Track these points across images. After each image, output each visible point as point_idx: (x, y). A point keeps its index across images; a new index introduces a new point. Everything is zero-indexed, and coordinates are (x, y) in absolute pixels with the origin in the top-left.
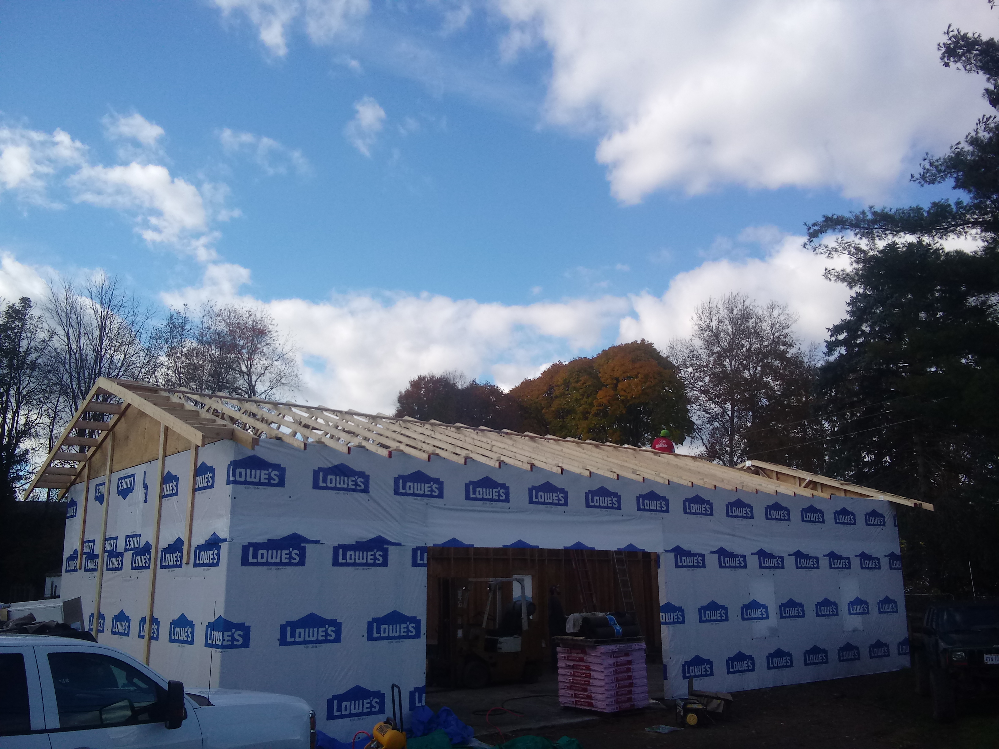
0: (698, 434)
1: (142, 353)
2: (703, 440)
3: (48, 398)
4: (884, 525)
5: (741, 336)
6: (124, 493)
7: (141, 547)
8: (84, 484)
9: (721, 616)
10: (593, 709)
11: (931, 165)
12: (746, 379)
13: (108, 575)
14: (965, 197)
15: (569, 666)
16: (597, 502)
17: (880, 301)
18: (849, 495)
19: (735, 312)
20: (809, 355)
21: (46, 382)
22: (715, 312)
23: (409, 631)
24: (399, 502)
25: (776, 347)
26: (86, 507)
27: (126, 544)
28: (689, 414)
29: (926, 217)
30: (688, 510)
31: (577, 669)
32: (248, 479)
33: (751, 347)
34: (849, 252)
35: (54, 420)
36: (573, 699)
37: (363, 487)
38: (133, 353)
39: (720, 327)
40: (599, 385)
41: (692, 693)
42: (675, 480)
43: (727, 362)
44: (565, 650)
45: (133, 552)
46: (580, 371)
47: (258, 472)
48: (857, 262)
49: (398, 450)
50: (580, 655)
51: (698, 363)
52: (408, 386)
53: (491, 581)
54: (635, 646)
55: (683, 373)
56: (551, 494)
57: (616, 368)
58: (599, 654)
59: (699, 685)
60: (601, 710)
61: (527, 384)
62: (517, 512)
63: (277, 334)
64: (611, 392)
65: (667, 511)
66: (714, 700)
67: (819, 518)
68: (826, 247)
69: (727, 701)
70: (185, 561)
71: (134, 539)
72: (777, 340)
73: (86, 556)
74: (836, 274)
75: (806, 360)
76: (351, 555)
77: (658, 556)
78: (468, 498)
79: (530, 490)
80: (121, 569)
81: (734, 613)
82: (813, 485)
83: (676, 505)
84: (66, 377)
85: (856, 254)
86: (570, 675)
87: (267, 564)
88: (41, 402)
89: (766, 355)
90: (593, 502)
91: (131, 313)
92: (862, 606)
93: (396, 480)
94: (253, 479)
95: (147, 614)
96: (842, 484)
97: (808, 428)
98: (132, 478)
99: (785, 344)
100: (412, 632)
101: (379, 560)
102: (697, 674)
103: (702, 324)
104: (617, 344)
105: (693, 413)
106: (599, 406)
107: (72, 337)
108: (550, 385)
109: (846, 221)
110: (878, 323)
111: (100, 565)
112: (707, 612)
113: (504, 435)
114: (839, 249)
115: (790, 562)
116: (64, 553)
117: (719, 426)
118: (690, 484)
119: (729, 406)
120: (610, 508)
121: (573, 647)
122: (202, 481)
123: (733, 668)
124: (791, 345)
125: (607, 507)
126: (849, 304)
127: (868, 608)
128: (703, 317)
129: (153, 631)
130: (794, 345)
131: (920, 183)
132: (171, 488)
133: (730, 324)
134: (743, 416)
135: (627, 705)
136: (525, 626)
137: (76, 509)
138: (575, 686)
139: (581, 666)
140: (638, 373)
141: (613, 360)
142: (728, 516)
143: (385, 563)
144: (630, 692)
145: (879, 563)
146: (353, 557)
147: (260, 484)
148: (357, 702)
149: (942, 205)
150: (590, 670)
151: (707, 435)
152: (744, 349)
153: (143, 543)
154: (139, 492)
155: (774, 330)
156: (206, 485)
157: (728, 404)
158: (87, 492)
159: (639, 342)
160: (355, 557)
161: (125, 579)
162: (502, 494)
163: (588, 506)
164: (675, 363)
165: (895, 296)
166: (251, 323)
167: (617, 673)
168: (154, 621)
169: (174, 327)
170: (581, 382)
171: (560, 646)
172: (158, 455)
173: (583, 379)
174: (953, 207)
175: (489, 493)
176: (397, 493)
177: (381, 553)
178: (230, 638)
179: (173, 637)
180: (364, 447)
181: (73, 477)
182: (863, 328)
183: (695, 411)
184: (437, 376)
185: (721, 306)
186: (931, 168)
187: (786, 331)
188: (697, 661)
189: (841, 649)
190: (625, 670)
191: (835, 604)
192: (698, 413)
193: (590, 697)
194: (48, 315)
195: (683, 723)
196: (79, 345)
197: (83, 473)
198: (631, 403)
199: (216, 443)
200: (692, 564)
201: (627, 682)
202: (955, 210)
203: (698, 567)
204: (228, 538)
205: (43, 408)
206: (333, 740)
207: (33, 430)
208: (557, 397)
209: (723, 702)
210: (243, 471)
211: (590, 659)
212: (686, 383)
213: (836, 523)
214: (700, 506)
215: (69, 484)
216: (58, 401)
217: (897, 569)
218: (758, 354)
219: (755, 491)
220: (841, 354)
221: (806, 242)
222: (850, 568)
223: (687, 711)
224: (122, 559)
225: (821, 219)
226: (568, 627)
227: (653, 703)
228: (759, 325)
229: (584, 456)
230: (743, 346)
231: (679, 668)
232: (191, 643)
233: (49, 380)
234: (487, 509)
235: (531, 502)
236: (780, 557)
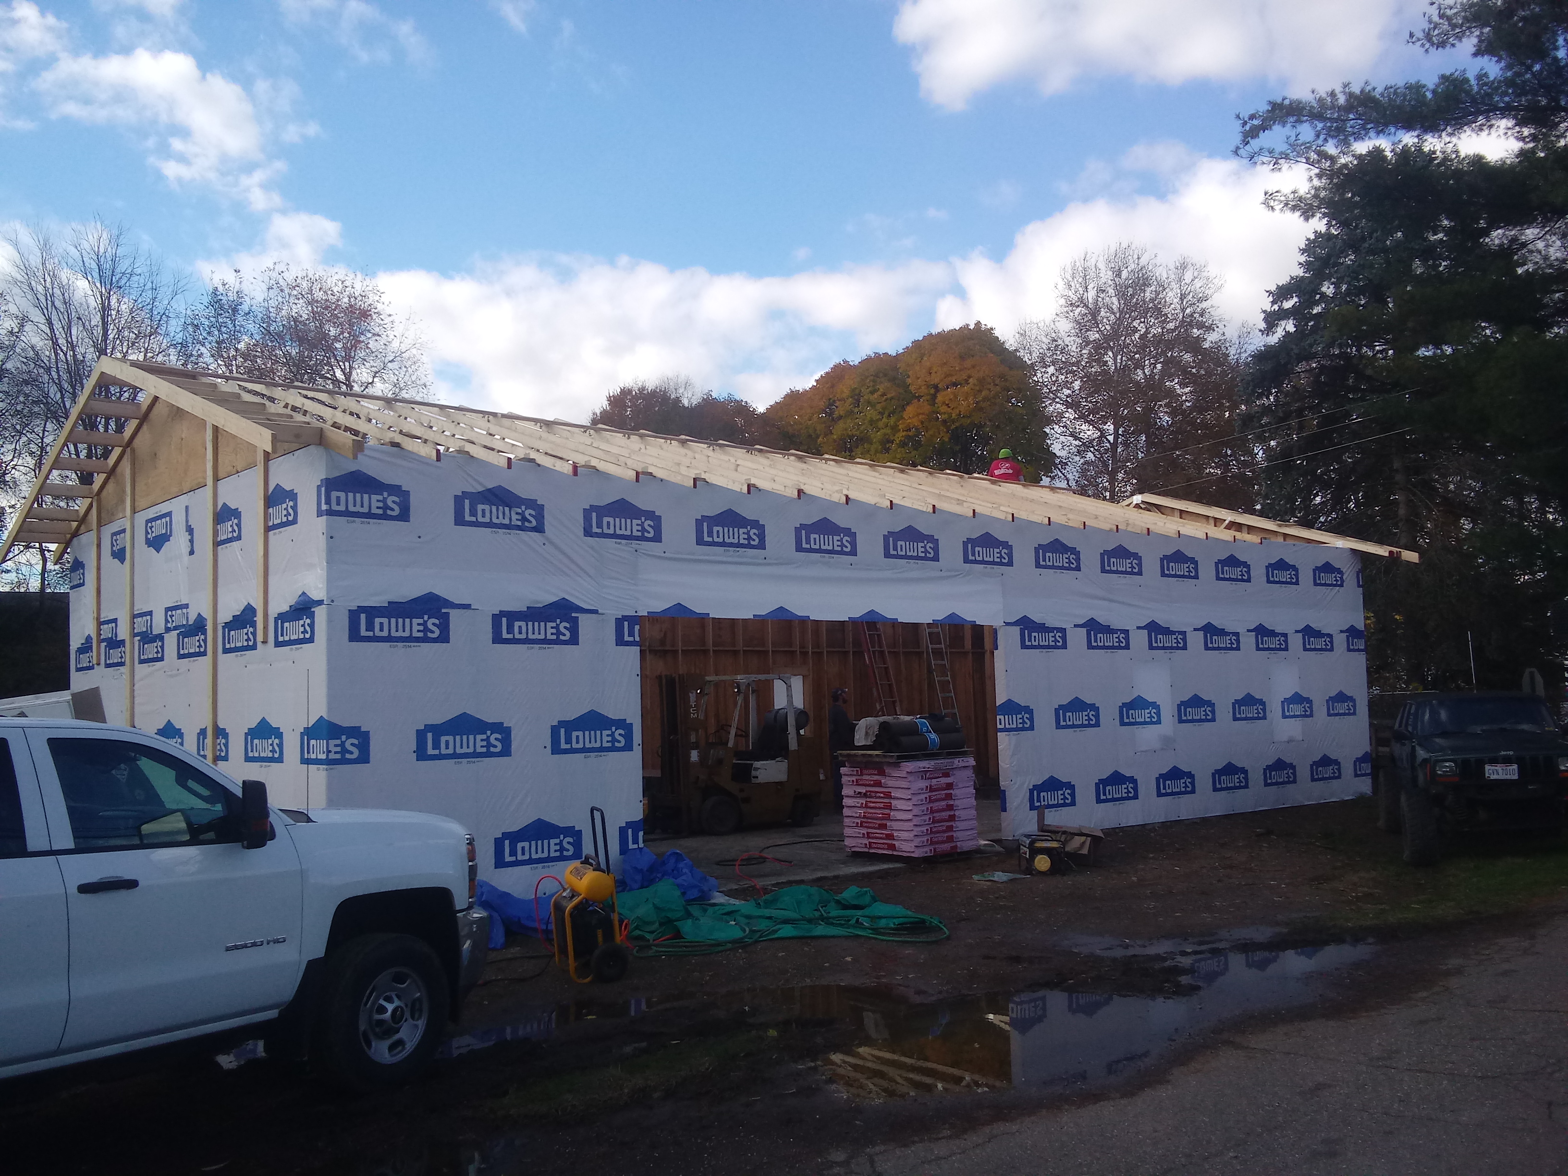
0: (1061, 472)
1: (172, 351)
2: (1068, 482)
3: (27, 425)
4: (1341, 585)
5: (1133, 314)
6: (157, 543)
7: (191, 622)
8: (93, 535)
9: (1090, 719)
10: (895, 853)
11: (1441, 16)
12: (1138, 383)
13: (142, 670)
14: (1493, 68)
15: (860, 793)
16: (902, 550)
17: (1353, 244)
18: (1290, 542)
19: (1124, 274)
20: (1237, 343)
21: (22, 399)
22: (1093, 275)
23: (614, 740)
24: (592, 548)
25: (1186, 330)
26: (99, 569)
27: (167, 621)
28: (1048, 441)
29: (1430, 99)
30: (1042, 563)
31: (871, 797)
32: (351, 508)
33: (1147, 332)
34: (1308, 159)
35: (40, 459)
36: (866, 841)
37: (534, 523)
38: (158, 350)
39: (1100, 299)
40: (907, 398)
41: (1043, 828)
42: (1022, 515)
43: (1109, 358)
44: (853, 771)
45: (178, 631)
46: (877, 376)
47: (366, 496)
48: (1319, 176)
49: (587, 466)
50: (876, 778)
51: (1063, 359)
52: (605, 404)
53: (741, 678)
54: (957, 762)
55: (1039, 375)
56: (831, 537)
57: (935, 369)
58: (904, 774)
59: (1053, 818)
60: (908, 855)
61: (793, 397)
62: (776, 564)
63: (391, 319)
64: (927, 408)
65: (1010, 564)
66: (1076, 837)
67: (1242, 575)
68: (1270, 153)
69: (1095, 839)
70: (260, 637)
71: (179, 611)
72: (1188, 320)
73: (105, 644)
74: (1283, 198)
75: (1232, 351)
76: (520, 627)
77: (995, 632)
78: (700, 541)
79: (798, 530)
80: (162, 659)
81: (1109, 715)
82: (1234, 526)
83: (1024, 555)
84: (53, 391)
85: (1319, 162)
86: (861, 807)
87: (389, 639)
88: (18, 431)
89: (1170, 345)
90: (895, 549)
91: (149, 285)
92: (1303, 705)
93: (587, 513)
94: (358, 509)
95: (207, 723)
96: (1280, 526)
97: (1232, 461)
98: (168, 519)
99: (1201, 326)
100: (619, 742)
101: (564, 635)
102: (1050, 803)
103: (1072, 296)
104: (935, 331)
105: (1054, 438)
106: (907, 431)
107: (57, 325)
108: (830, 399)
109: (1304, 108)
110: (1346, 279)
111: (128, 655)
112: (1068, 714)
113: (756, 453)
114: (1291, 154)
115: (1196, 640)
116: (71, 643)
117: (1093, 459)
118: (1046, 521)
119: (1110, 427)
120: (921, 558)
121: (864, 765)
122: (278, 514)
123: (1105, 794)
124: (1210, 328)
125: (917, 558)
126: (1303, 251)
127: (1311, 708)
128: (1073, 285)
129: (218, 747)
130: (1215, 328)
131: (1423, 45)
132: (230, 529)
133: (1116, 295)
134: (1131, 443)
135: (946, 847)
136: (793, 745)
137: (83, 574)
138: (867, 822)
139: (878, 792)
140: (969, 377)
141: (930, 356)
142: (1103, 571)
143: (574, 640)
144: (950, 828)
145: (1331, 642)
146: (524, 629)
147: (369, 515)
148: (540, 842)
149: (1456, 79)
150: (890, 797)
151: (1075, 473)
152: (1137, 335)
153: (192, 618)
154: (179, 541)
155: (1184, 304)
156: (285, 519)
157: (1109, 424)
158: (99, 546)
159: (972, 327)
160: (527, 630)
161: (170, 673)
162: (754, 537)
163: (887, 555)
164: (1027, 360)
165: (1375, 235)
166: (346, 300)
167: (931, 801)
168: (220, 733)
169: (221, 308)
170: (879, 393)
171: (845, 766)
172: (205, 478)
173: (881, 388)
174: (1473, 82)
175: (733, 534)
176: (588, 533)
177: (568, 625)
178: (339, 749)
179: (251, 754)
180: (533, 461)
181: (75, 524)
182: (1324, 289)
183: (1058, 436)
184: (650, 385)
185: (1102, 265)
186: (1441, 21)
187: (1204, 305)
188: (1052, 784)
189: (1269, 769)
190: (944, 796)
191: (1262, 703)
192: (1062, 438)
193: (890, 837)
194: (16, 290)
195: (1030, 870)
196: (69, 339)
197: (89, 516)
198: (957, 424)
199: (296, 453)
200: (1047, 644)
201: (945, 814)
202: (1475, 88)
203: (1056, 647)
204: (325, 599)
205: (21, 442)
206: (506, 895)
207: (8, 478)
208: (840, 417)
209: (1089, 839)
210: (342, 495)
211: (890, 782)
212: (1043, 391)
213: (1269, 581)
214: (1061, 555)
215: (69, 536)
216: (44, 431)
217: (1359, 650)
218: (1159, 342)
219: (1146, 532)
220: (1288, 333)
221: (1239, 145)
222: (1286, 649)
223: (1035, 852)
224: (163, 645)
225: (1264, 107)
226: (857, 737)
227: (985, 845)
228: (1161, 296)
229: (880, 481)
230: (1136, 330)
231: (1024, 794)
232: (280, 760)
233: (27, 396)
234: (729, 559)
235: (799, 548)
236: (1180, 633)
